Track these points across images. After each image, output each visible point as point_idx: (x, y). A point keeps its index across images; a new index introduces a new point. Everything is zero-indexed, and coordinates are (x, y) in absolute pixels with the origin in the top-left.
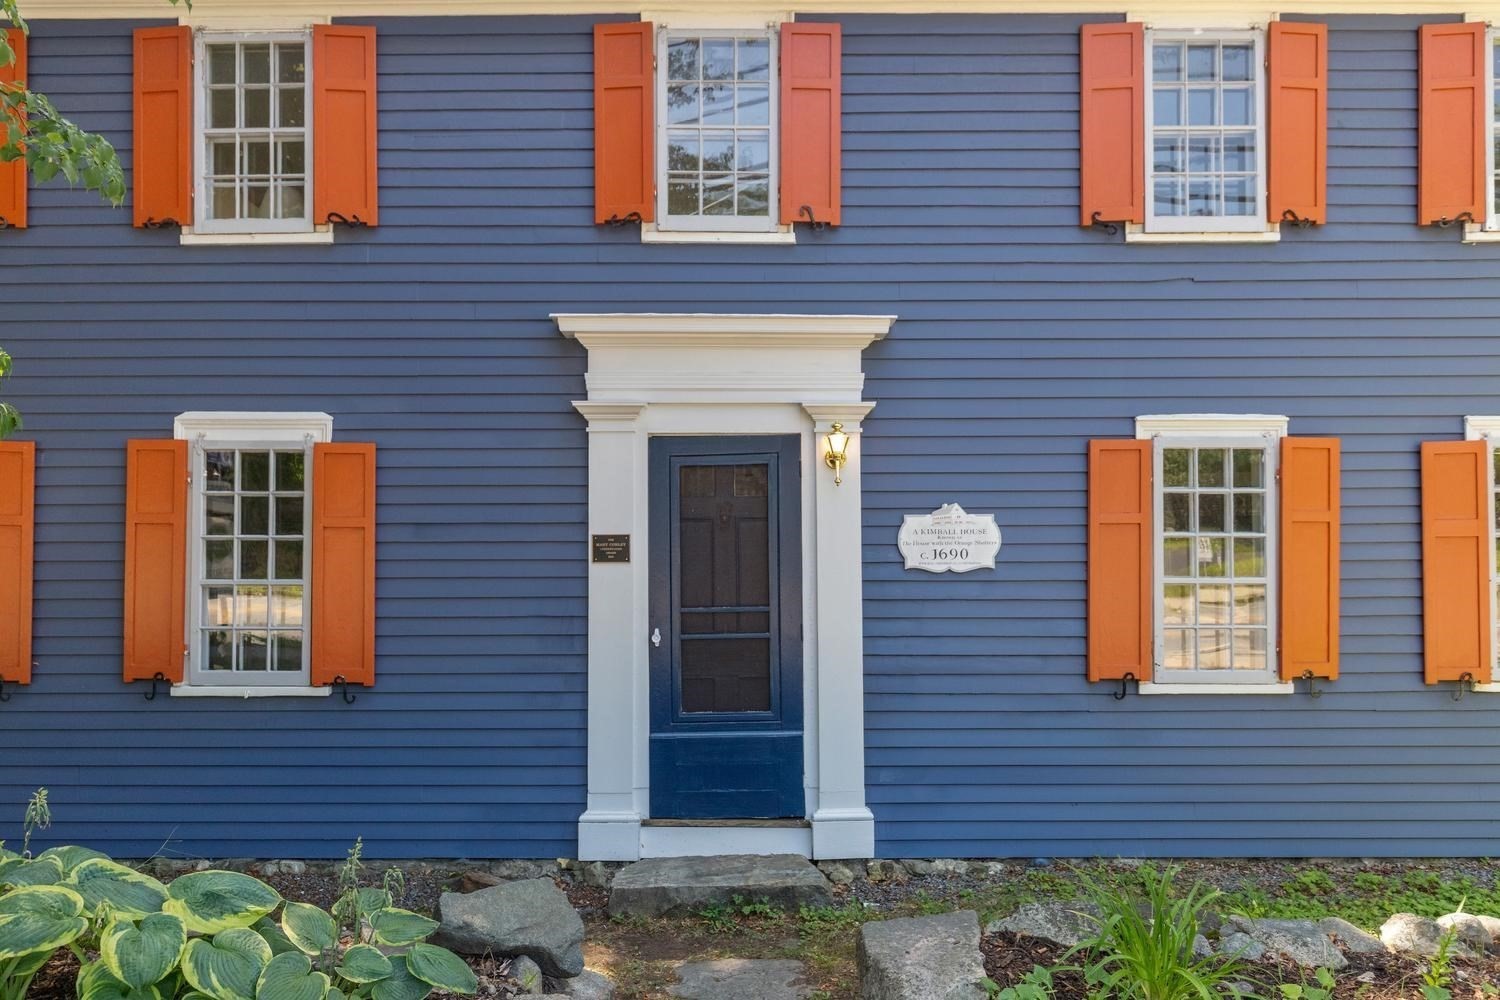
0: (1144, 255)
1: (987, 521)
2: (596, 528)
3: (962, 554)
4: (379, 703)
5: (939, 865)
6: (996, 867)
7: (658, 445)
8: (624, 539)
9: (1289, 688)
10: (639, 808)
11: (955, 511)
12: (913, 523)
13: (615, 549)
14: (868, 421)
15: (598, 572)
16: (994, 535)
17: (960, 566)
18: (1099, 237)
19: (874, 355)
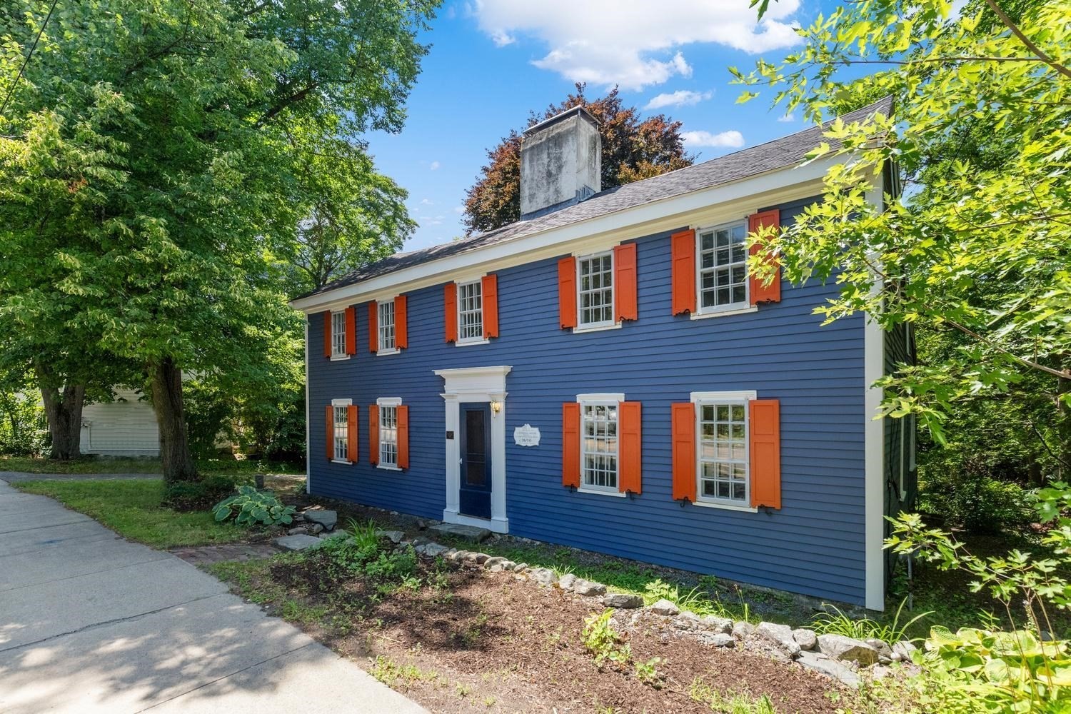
0: (580, 338)
1: (536, 430)
2: (447, 430)
3: (530, 440)
4: (411, 474)
5: (525, 540)
6: (538, 543)
7: (462, 405)
8: (452, 433)
9: (624, 495)
10: (457, 510)
11: (528, 426)
12: (518, 430)
13: (451, 435)
14: (507, 398)
15: (448, 441)
16: (538, 435)
17: (530, 445)
18: (566, 333)
19: (509, 377)
